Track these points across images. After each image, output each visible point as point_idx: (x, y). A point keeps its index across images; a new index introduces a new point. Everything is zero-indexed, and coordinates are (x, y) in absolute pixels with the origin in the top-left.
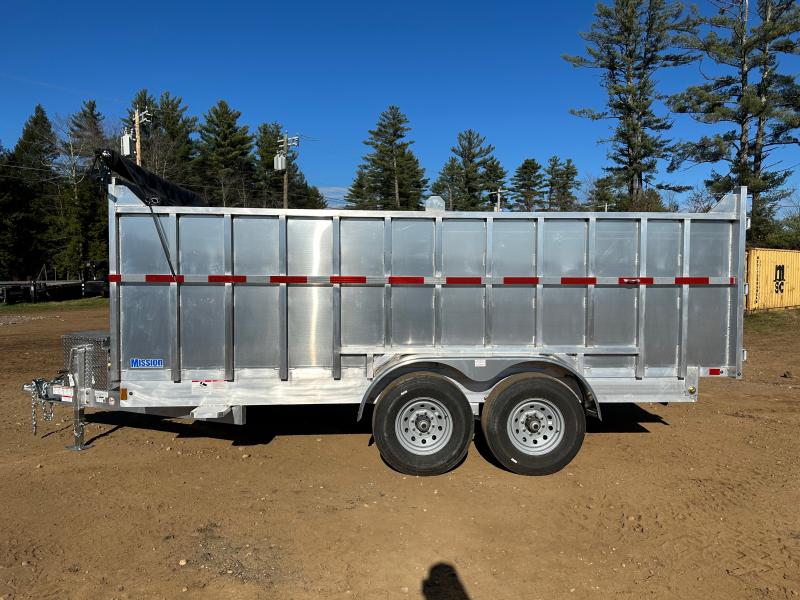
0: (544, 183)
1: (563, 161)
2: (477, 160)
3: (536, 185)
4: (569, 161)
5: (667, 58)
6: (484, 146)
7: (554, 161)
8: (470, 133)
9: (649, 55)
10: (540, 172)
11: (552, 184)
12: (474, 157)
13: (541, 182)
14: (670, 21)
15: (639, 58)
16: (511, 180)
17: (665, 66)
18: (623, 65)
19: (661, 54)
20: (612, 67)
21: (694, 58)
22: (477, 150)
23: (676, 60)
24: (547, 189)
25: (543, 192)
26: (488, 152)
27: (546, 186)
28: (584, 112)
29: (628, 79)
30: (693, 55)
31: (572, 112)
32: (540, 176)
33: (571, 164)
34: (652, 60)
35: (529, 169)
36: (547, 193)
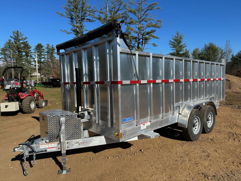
0: (45, 52)
1: (51, 45)
2: (21, 42)
3: (42, 52)
4: (53, 46)
5: (87, 19)
6: (24, 37)
7: (48, 45)
8: (17, 31)
9: (83, 18)
10: (43, 48)
11: (48, 52)
12: (20, 40)
13: (44, 51)
14: (88, 9)
15: (80, 18)
16: (33, 49)
17: (87, 21)
18: (75, 19)
19: (86, 18)
20: (72, 19)
21: (94, 21)
22: (21, 38)
23: (89, 20)
24: (46, 54)
25: (45, 55)
26: (25, 39)
27: (46, 53)
28: (65, 31)
29: (77, 23)
30: (94, 20)
31: (61, 30)
32: (43, 49)
33: (53, 47)
34: (84, 19)
35: (39, 47)
36: (46, 55)
